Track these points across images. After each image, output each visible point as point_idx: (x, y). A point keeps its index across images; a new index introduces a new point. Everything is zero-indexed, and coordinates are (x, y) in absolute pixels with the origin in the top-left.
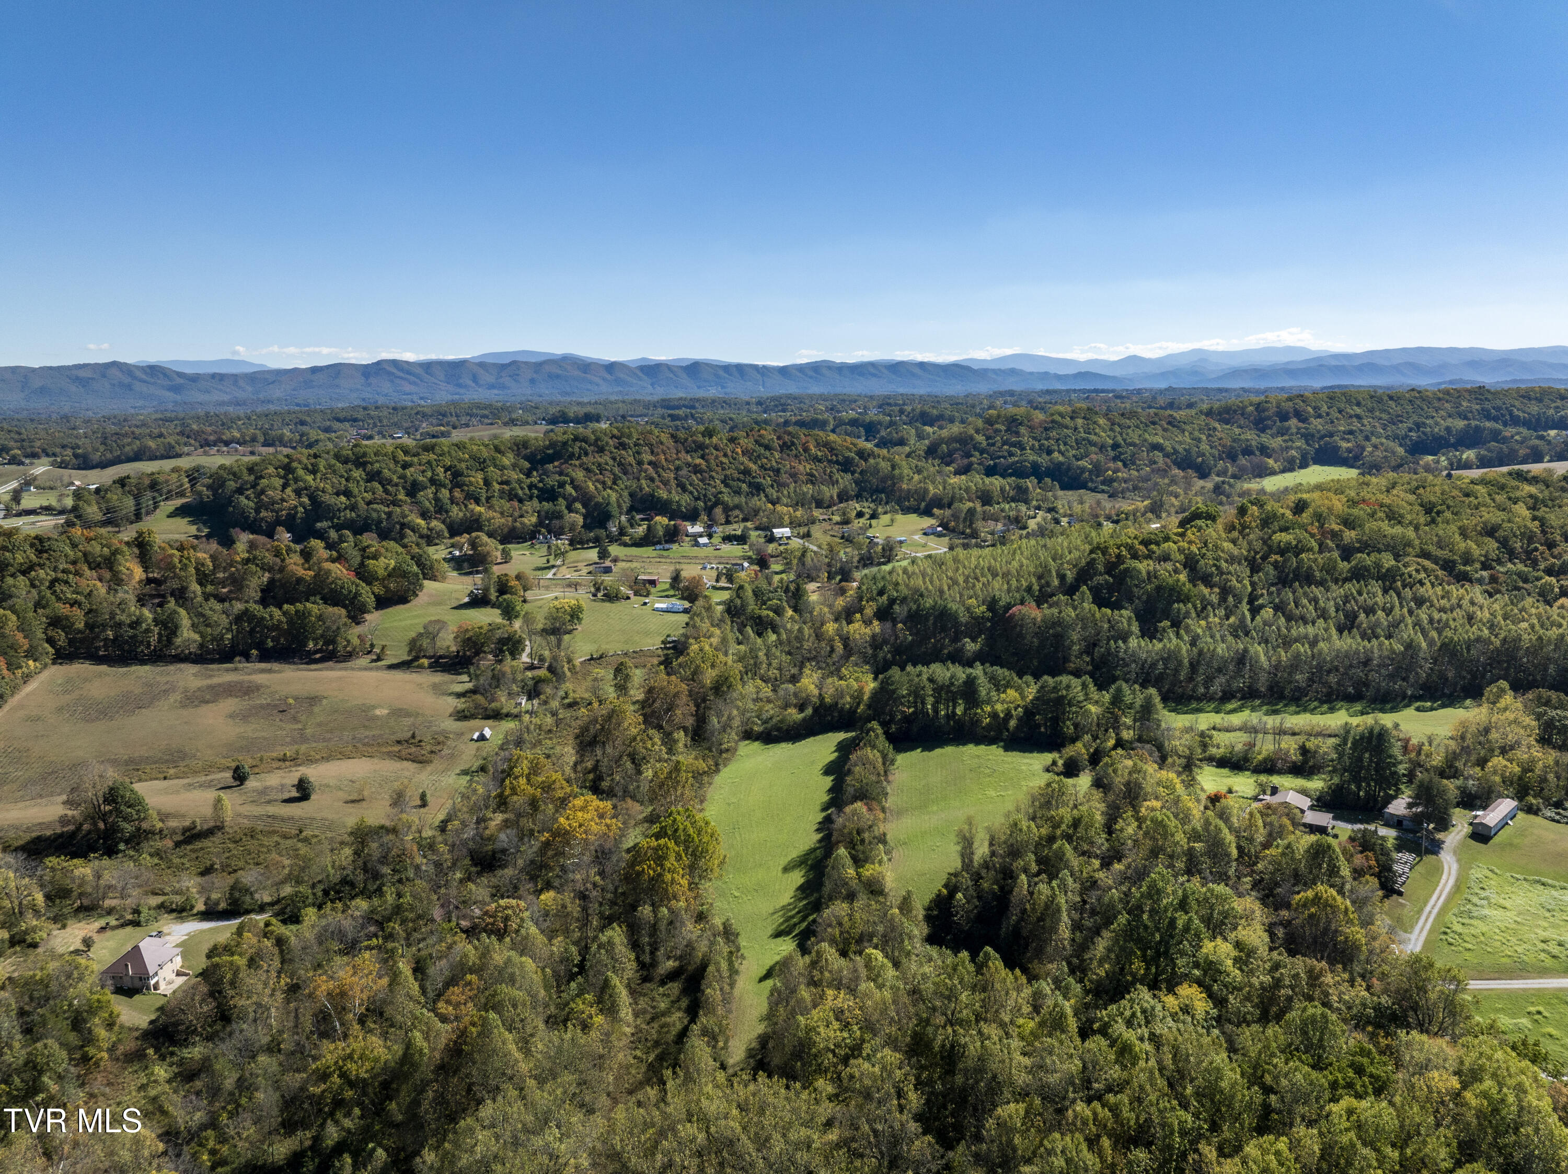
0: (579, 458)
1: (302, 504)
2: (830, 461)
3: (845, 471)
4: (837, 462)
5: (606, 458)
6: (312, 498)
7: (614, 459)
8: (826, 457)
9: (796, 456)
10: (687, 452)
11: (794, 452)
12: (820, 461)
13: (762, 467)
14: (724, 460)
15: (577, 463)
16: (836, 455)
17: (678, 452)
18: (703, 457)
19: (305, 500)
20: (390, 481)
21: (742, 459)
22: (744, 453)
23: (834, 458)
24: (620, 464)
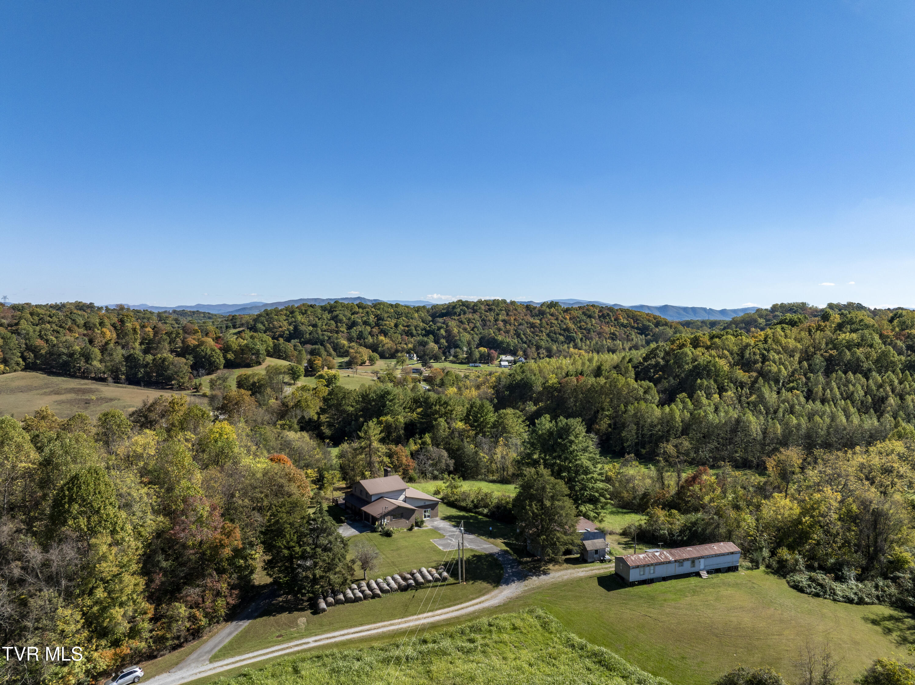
0: (459, 315)
1: (288, 329)
2: (633, 327)
3: (641, 334)
4: (637, 328)
5: (476, 316)
6: (296, 328)
7: (481, 317)
8: (630, 324)
9: (608, 323)
10: (532, 316)
11: (607, 320)
12: (625, 326)
13: (580, 328)
14: (556, 322)
15: (456, 318)
16: (638, 324)
17: (526, 315)
18: (541, 320)
19: (291, 328)
20: (341, 321)
21: (568, 321)
22: (570, 319)
23: (636, 325)
24: (483, 320)
